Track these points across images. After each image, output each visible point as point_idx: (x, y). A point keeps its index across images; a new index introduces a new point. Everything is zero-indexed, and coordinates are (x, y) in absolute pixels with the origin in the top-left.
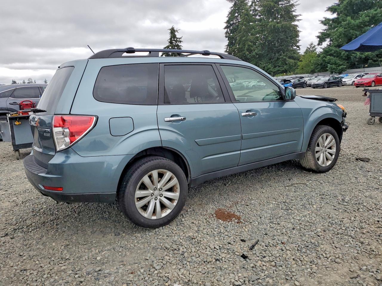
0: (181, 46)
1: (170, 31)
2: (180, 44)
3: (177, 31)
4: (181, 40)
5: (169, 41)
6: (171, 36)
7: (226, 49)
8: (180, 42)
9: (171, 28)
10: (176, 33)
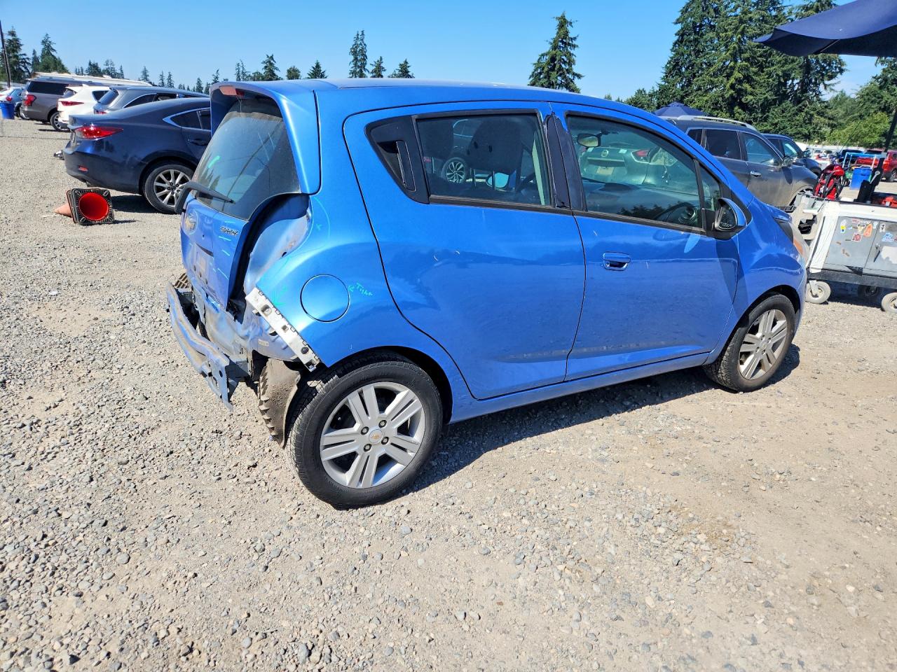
0: (573, 54)
1: (557, 22)
2: (572, 52)
3: (571, 23)
4: (574, 42)
5: (552, 41)
6: (558, 33)
7: (664, 75)
8: (574, 46)
9: (560, 16)
10: (569, 28)
